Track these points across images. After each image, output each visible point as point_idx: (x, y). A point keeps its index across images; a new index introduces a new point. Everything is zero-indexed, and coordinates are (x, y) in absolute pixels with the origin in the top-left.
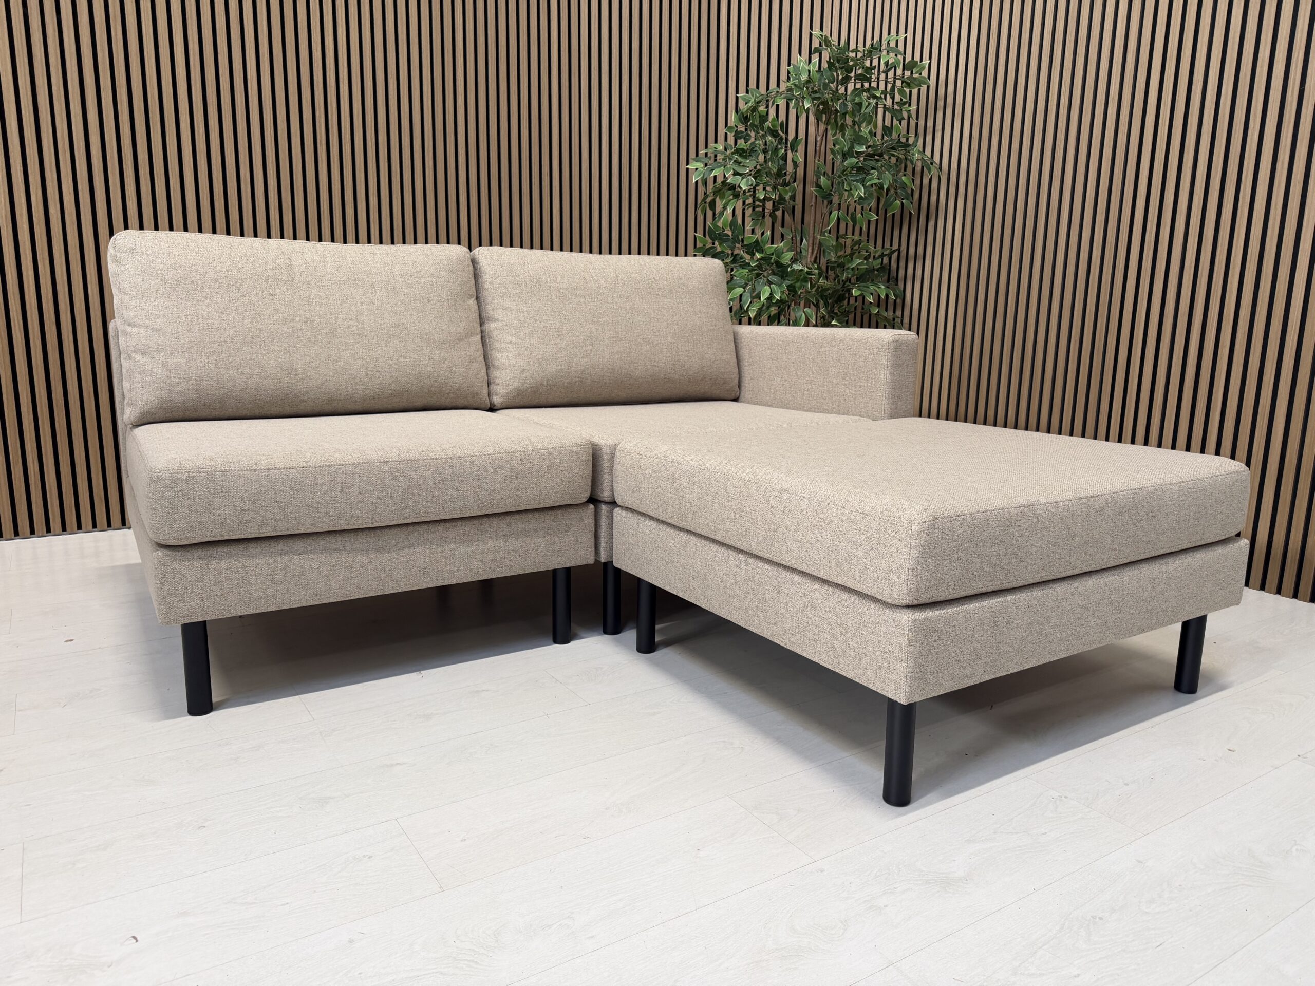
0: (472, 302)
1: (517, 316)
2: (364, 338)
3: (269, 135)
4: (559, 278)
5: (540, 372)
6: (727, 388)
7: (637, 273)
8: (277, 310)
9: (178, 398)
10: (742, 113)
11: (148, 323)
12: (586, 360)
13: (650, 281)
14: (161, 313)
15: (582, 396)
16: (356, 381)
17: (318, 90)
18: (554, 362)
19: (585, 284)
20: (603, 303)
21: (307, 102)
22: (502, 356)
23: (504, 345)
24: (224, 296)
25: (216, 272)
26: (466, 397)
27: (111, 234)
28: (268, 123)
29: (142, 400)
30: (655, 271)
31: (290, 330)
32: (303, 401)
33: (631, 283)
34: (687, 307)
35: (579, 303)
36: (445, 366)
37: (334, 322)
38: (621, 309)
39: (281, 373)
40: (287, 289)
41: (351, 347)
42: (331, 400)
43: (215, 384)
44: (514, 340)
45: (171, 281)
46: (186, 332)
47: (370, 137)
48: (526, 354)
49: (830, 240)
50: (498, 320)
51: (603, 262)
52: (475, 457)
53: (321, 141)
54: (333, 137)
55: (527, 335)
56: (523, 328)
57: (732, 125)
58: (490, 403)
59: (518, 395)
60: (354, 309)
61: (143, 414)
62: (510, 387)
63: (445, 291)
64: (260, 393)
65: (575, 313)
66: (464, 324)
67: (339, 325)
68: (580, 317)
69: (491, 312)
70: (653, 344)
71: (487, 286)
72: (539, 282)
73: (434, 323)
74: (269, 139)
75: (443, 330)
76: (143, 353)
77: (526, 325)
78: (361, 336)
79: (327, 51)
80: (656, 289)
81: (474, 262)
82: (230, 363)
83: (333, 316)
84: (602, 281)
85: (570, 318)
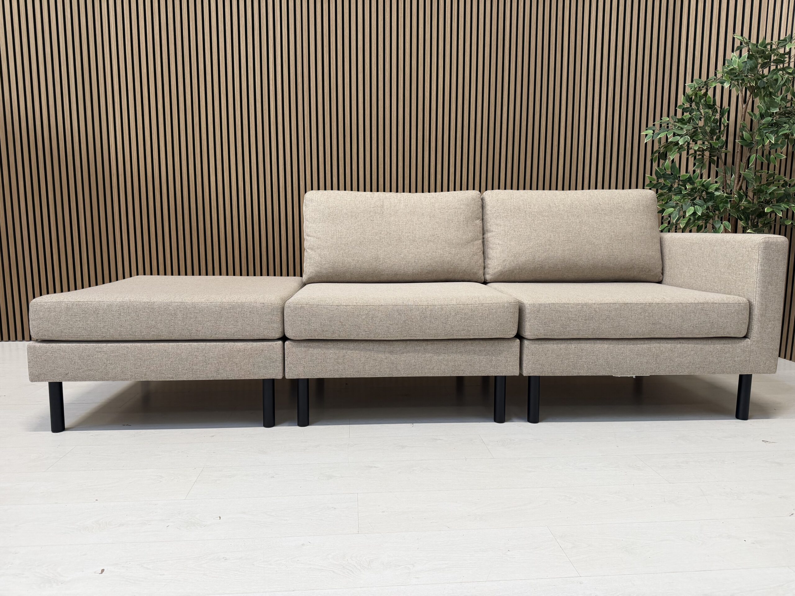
0: (479, 222)
1: (504, 229)
2: (415, 242)
3: (400, 140)
4: (533, 206)
5: (515, 261)
6: (652, 274)
7: (587, 201)
8: (373, 228)
9: (325, 271)
10: (688, 95)
11: (315, 235)
12: (545, 254)
13: (596, 205)
14: (321, 230)
15: (543, 276)
16: (409, 265)
17: (427, 113)
18: (524, 255)
19: (549, 209)
20: (560, 219)
21: (420, 120)
22: (493, 252)
23: (494, 246)
24: (349, 221)
25: (347, 210)
26: (469, 275)
27: (306, 192)
28: (401, 133)
29: (309, 272)
30: (600, 199)
31: (379, 239)
32: (382, 275)
33: (581, 207)
34: (622, 221)
35: (544, 220)
36: (457, 257)
37: (401, 234)
38: (573, 223)
39: (372, 260)
40: (380, 217)
41: (408, 247)
42: (396, 274)
43: (341, 265)
44: (500, 243)
45: (326, 214)
46: (330, 239)
47: (452, 135)
48: (507, 250)
49: (750, 174)
50: (493, 231)
51: (564, 195)
52: (444, 306)
53: (426, 140)
54: (432, 137)
55: (508, 240)
56: (507, 236)
57: (681, 104)
58: (484, 279)
59: (501, 274)
60: (412, 227)
61: (309, 278)
62: (496, 270)
63: (462, 216)
64: (361, 270)
65: (540, 226)
66: (471, 234)
67: (403, 236)
68: (544, 228)
69: (489, 227)
70: (594, 244)
71: (488, 212)
72: (519, 209)
73: (454, 234)
74: (400, 141)
75: (458, 237)
76: (312, 249)
77: (509, 234)
78: (414, 241)
79: (432, 91)
80: (600, 210)
81: (482, 199)
82: (349, 255)
83: (401, 231)
84: (561, 207)
85: (537, 229)
